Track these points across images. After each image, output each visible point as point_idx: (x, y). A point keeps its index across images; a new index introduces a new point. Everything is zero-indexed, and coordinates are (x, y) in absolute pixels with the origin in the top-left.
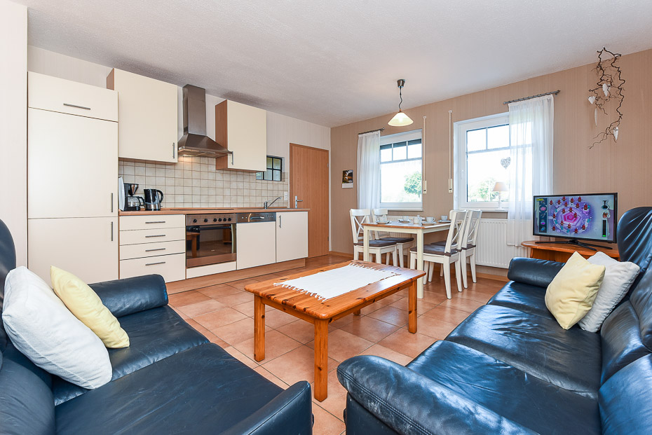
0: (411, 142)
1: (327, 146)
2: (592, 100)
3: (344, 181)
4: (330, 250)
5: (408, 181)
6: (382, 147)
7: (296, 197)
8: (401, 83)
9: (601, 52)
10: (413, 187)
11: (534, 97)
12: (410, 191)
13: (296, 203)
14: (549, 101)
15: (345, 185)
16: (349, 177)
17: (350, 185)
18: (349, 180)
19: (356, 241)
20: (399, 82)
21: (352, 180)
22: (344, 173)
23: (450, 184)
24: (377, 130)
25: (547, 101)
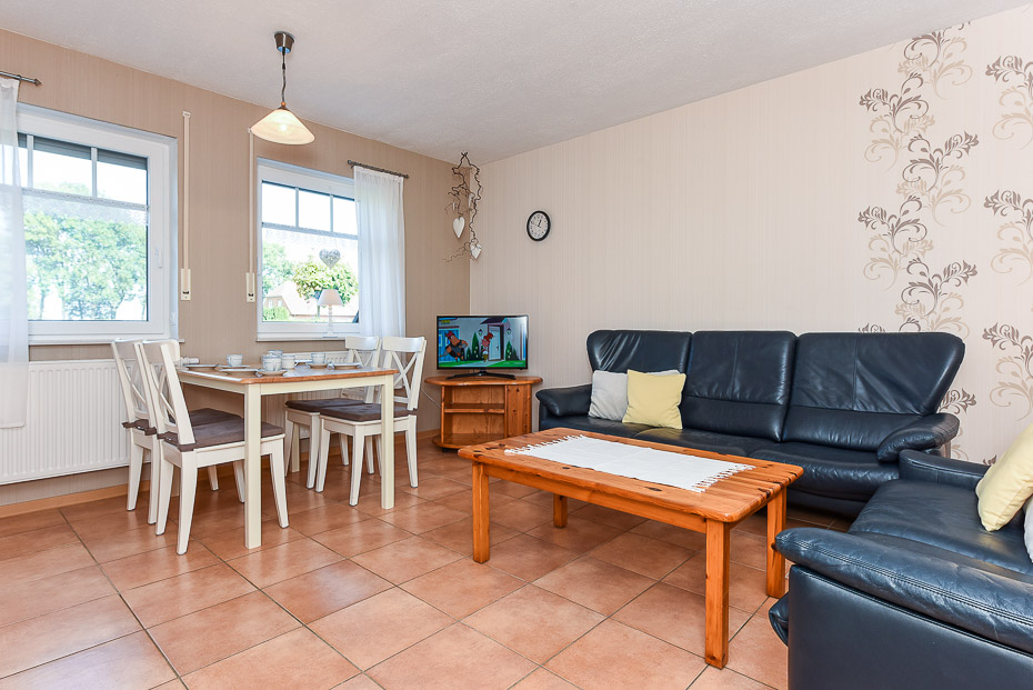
8: (284, 41)
9: (464, 156)
23: (251, 283)
24: (6, 76)
25: (397, 184)
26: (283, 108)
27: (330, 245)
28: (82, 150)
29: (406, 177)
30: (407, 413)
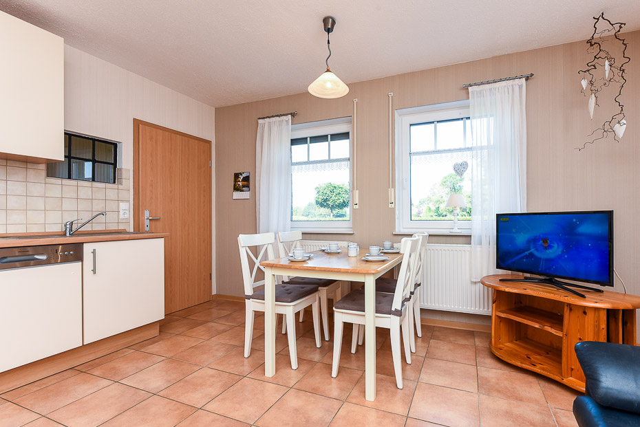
0: (336, 137)
1: (209, 134)
2: (584, 83)
3: (237, 189)
4: (214, 292)
5: (320, 193)
6: (294, 142)
7: (147, 214)
8: (329, 25)
9: (598, 19)
10: (326, 200)
11: (501, 80)
12: (322, 205)
13: (147, 222)
14: (520, 87)
15: (237, 195)
16: (243, 182)
17: (245, 195)
18: (244, 186)
19: (248, 291)
20: (325, 20)
21: (248, 187)
22: (237, 176)
24: (287, 115)
25: (517, 86)
26: (328, 71)
27: (459, 158)
28: (323, 138)
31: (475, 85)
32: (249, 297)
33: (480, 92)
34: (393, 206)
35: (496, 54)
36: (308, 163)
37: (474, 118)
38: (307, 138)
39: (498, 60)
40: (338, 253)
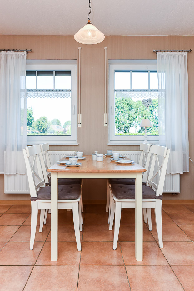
0: (59, 73)
14: (185, 56)
23: (106, 118)
24: (23, 51)
25: (183, 56)
26: (89, 23)
27: (147, 96)
28: (49, 73)
29: (189, 51)
30: (155, 197)
31: (160, 51)
32: (34, 199)
33: (163, 56)
34: (107, 126)
35: (171, 35)
36: (36, 91)
37: (160, 72)
38: (35, 72)
39: (172, 38)
40: (83, 159)
